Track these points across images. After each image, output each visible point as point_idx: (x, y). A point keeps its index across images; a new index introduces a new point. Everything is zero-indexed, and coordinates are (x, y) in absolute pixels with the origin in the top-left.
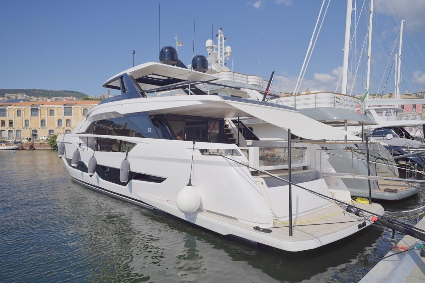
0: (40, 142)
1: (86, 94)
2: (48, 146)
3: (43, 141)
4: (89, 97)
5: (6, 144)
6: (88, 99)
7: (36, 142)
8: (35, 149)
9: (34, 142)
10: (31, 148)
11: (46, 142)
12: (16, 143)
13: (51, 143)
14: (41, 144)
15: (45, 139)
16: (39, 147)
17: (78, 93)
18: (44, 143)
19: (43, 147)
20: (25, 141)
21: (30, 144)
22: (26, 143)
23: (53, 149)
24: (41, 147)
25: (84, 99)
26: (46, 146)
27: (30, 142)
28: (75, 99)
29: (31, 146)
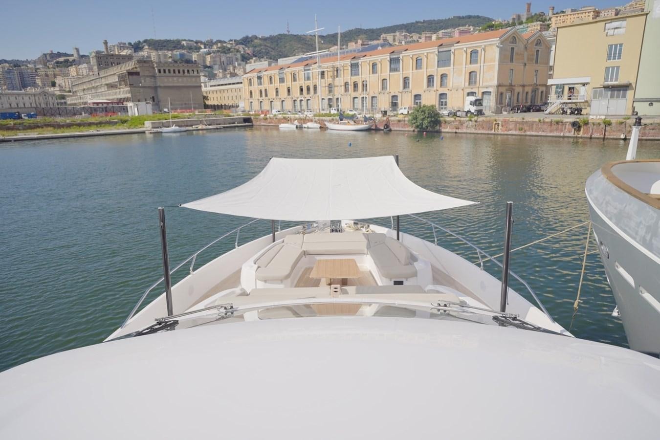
0: (397, 118)
1: (491, 18)
2: (409, 126)
3: (402, 116)
4: (493, 23)
5: (355, 122)
6: (491, 27)
7: (392, 119)
8: (390, 130)
9: (390, 118)
10: (386, 129)
11: (406, 119)
12: (366, 119)
13: (412, 120)
14: (399, 121)
15: (405, 112)
16: (397, 127)
17: (478, 17)
18: (403, 120)
19: (402, 127)
20: (378, 116)
21: (384, 120)
22: (379, 120)
23: (416, 130)
24: (399, 127)
25: (485, 26)
26: (406, 124)
27: (385, 118)
28: (472, 30)
29: (386, 125)
